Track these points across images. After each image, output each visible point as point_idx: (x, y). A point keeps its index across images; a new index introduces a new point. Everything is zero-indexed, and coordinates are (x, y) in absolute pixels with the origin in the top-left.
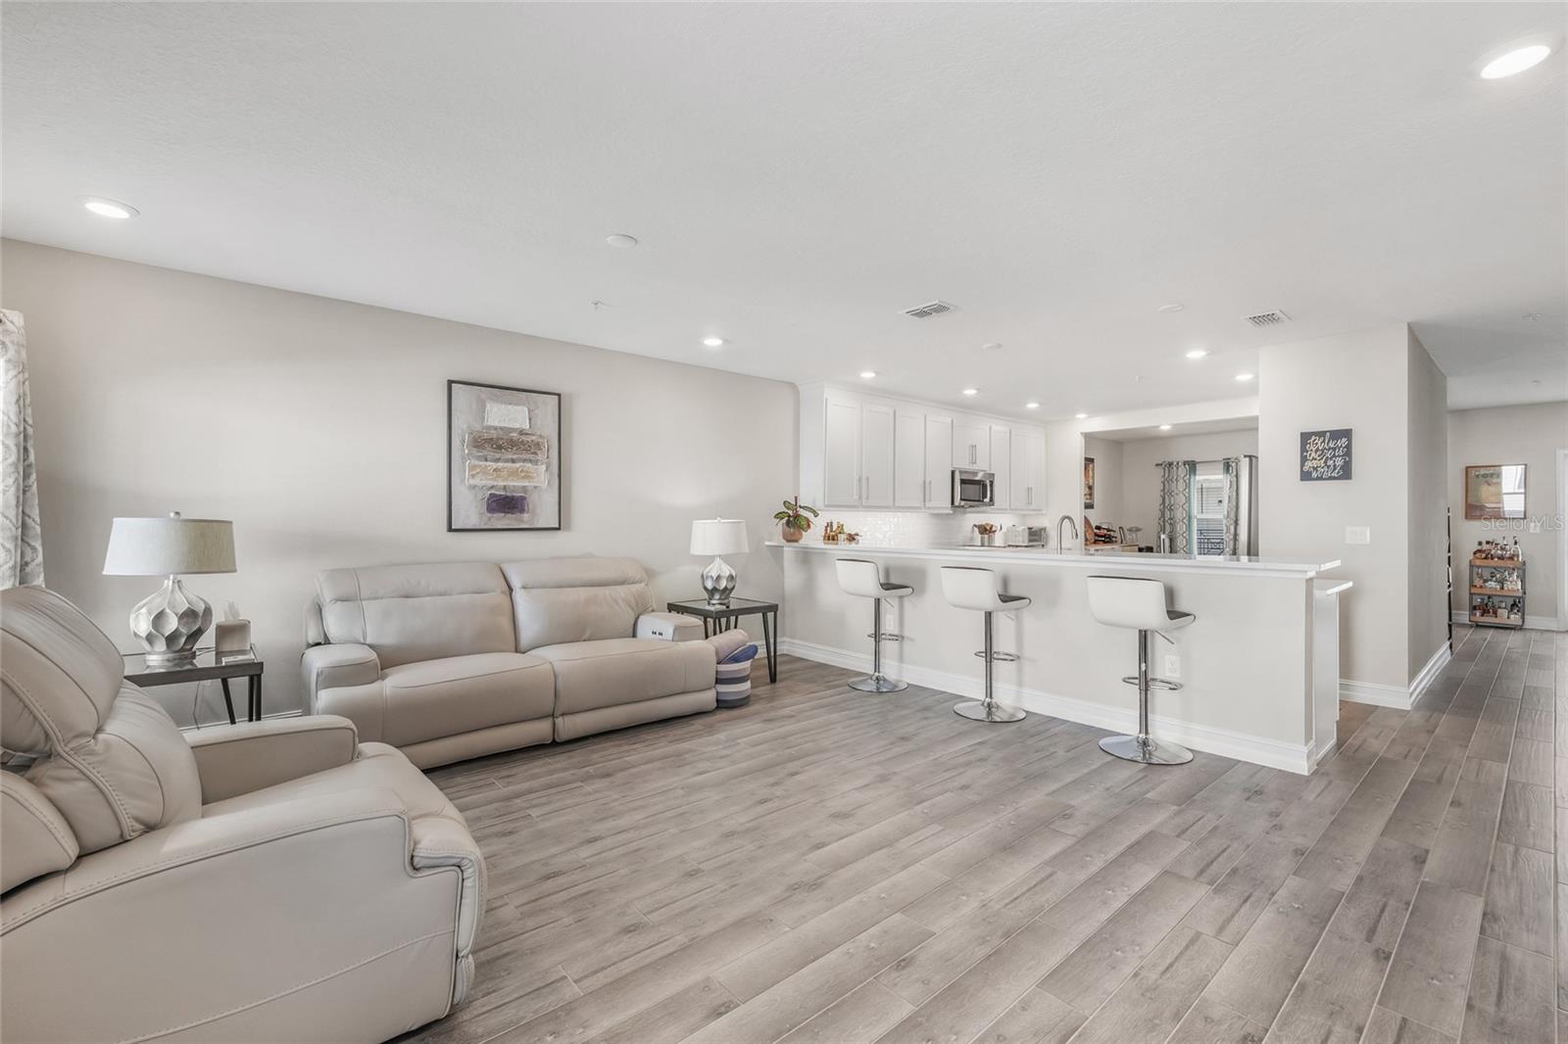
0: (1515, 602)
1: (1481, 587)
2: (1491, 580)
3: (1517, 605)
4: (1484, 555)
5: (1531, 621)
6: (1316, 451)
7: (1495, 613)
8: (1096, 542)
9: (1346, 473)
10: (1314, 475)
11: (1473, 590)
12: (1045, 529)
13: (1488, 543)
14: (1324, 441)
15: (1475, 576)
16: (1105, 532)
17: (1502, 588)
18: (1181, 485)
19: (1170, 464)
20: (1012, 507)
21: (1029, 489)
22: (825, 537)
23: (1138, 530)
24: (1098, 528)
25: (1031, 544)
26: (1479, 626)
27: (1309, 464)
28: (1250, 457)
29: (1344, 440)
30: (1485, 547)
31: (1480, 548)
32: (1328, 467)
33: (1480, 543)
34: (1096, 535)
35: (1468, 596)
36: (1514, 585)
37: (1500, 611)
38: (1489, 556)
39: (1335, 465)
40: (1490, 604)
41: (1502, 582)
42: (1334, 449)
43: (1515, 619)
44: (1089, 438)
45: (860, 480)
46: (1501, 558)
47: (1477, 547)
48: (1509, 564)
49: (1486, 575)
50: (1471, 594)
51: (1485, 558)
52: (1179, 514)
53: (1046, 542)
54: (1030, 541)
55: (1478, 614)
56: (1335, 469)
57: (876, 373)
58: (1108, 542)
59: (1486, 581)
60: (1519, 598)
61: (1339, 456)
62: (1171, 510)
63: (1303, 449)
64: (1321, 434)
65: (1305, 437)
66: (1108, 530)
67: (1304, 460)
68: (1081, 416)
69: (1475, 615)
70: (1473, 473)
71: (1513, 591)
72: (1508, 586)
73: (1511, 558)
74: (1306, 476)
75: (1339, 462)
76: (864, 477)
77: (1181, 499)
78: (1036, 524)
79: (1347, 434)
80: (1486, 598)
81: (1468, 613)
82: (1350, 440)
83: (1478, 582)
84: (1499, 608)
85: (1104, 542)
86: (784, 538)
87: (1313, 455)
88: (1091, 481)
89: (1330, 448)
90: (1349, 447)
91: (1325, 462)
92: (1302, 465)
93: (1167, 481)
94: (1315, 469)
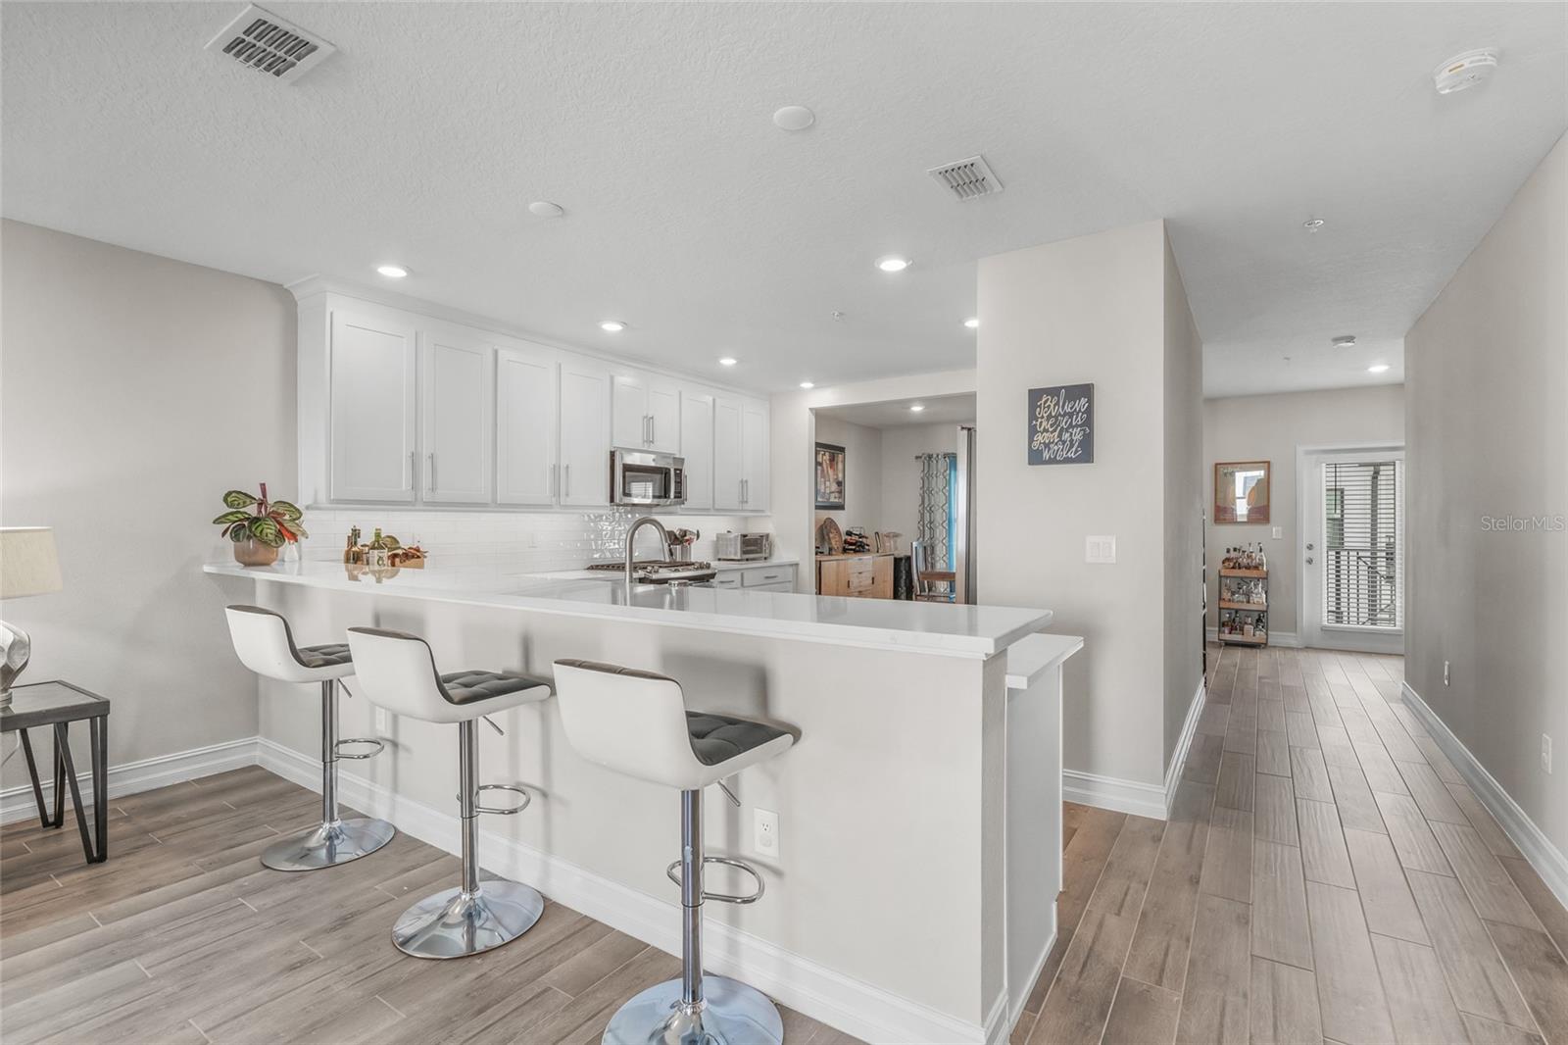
0: (1260, 617)
1: (1230, 600)
2: (1238, 593)
3: (1260, 620)
4: (1232, 564)
5: (1275, 637)
6: (1048, 420)
7: (1242, 629)
8: (845, 551)
9: (1086, 453)
10: (1046, 455)
11: (1223, 605)
12: (768, 536)
13: (1235, 550)
14: (1057, 404)
15: (1223, 588)
16: (857, 538)
17: (1248, 602)
18: (941, 482)
19: (930, 457)
20: (717, 507)
21: (744, 483)
22: (348, 553)
23: (896, 536)
24: (849, 533)
25: (747, 556)
26: (1229, 644)
27: (1039, 438)
28: (969, 429)
29: (1083, 400)
30: (1233, 554)
31: (1228, 555)
32: (1064, 442)
33: (1228, 551)
34: (846, 542)
35: (1217, 609)
36: (1259, 598)
37: (1246, 627)
38: (1238, 566)
39: (1072, 441)
40: (1237, 619)
41: (1248, 594)
42: (1071, 415)
43: (1260, 636)
44: (822, 417)
45: (414, 458)
46: (1248, 567)
47: (1225, 555)
48: (1254, 573)
49: (1234, 587)
50: (1220, 608)
51: (1233, 568)
52: (939, 517)
53: (770, 555)
54: (744, 552)
55: (1227, 631)
56: (1072, 446)
57: (409, 269)
58: (859, 551)
59: (1233, 594)
60: (1263, 612)
61: (1077, 426)
62: (931, 511)
63: (1032, 417)
64: (1053, 392)
65: (1035, 395)
66: (861, 536)
67: (1033, 431)
68: (807, 385)
69: (1224, 632)
70: (1222, 470)
71: (1258, 603)
72: (1254, 598)
73: (1256, 568)
74: (1035, 458)
75: (1078, 436)
76: (425, 453)
77: (942, 499)
78: (756, 529)
79: (1086, 391)
80: (1233, 612)
81: (1217, 629)
82: (1090, 401)
83: (1226, 595)
84: (1246, 623)
85: (855, 551)
86: (238, 559)
87: (1044, 424)
88: (840, 475)
89: (1065, 414)
90: (1089, 411)
91: (1060, 436)
92: (1031, 440)
93: (927, 477)
94: (1047, 446)
